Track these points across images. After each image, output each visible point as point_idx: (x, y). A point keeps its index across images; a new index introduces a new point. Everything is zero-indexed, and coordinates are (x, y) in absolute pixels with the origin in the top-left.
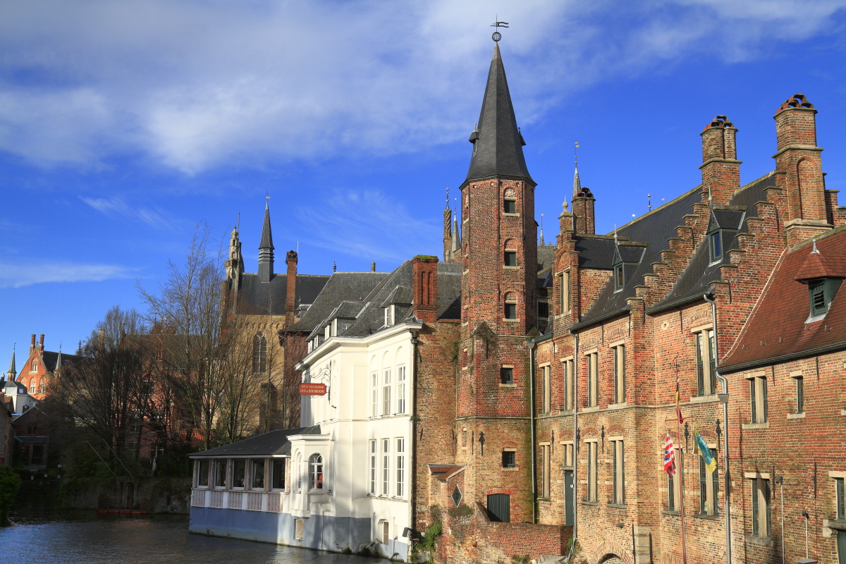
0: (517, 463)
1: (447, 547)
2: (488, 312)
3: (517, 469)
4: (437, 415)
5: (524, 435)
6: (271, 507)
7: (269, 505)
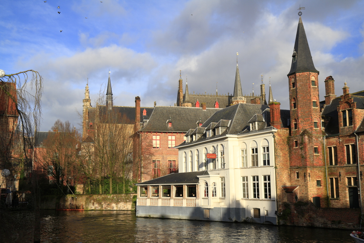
0: (322, 185)
1: (294, 218)
2: (307, 125)
3: (322, 187)
4: (283, 166)
5: (323, 173)
6: (188, 205)
7: (187, 204)
